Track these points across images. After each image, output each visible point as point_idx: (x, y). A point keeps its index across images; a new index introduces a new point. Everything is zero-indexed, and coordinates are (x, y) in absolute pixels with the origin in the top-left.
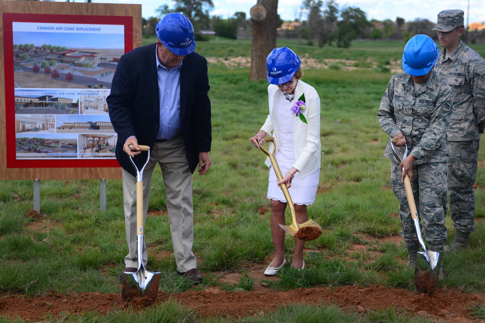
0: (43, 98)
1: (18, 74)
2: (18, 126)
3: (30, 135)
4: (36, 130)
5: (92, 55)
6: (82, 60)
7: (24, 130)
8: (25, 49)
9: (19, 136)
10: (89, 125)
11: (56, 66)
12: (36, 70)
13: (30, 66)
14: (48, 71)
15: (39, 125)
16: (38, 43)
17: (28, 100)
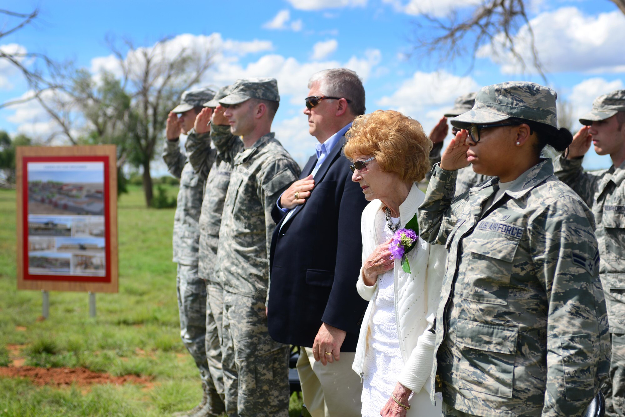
0: (47, 224)
1: (31, 205)
2: (30, 246)
3: (38, 254)
4: (42, 249)
5: (80, 188)
6: (74, 192)
7: (35, 249)
8: (36, 184)
9: (31, 254)
10: (78, 247)
11: (56, 198)
12: (43, 201)
13: (39, 198)
14: (51, 202)
15: (45, 246)
16: (45, 179)
17: (37, 226)
